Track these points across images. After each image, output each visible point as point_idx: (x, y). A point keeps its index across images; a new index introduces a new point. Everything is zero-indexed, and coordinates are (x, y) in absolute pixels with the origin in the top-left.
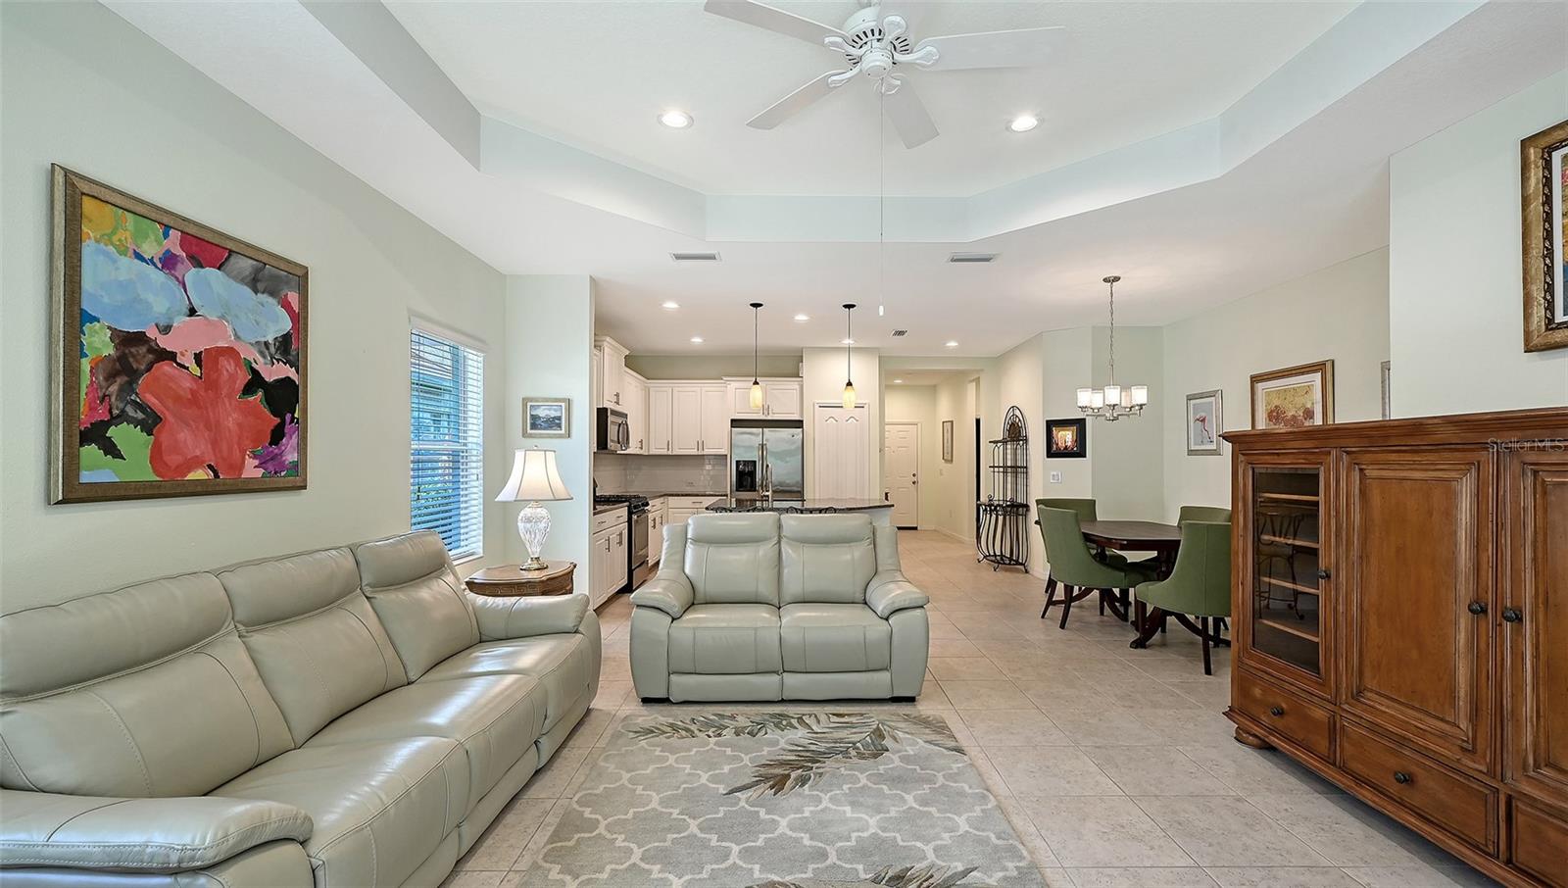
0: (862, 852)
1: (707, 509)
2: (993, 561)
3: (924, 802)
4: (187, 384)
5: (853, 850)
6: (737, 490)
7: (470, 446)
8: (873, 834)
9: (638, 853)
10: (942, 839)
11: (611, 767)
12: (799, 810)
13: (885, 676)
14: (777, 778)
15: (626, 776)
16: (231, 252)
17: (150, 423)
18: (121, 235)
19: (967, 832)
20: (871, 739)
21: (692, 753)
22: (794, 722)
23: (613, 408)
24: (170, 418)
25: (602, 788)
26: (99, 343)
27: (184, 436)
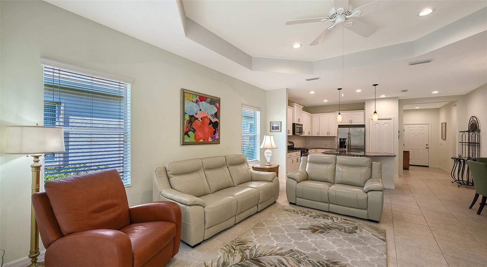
0: (328, 253)
1: (322, 153)
2: (458, 183)
3: (358, 249)
4: (200, 124)
5: (326, 252)
6: (340, 148)
7: (257, 134)
8: (334, 251)
9: (271, 234)
10: (357, 260)
11: (274, 216)
12: (316, 239)
13: (366, 212)
14: (314, 230)
15: (276, 218)
16: (207, 98)
17: (194, 131)
18: (190, 98)
19: (367, 261)
20: (352, 228)
21: (295, 218)
22: (329, 218)
23: (297, 123)
24: (197, 130)
25: (269, 219)
26: (187, 118)
27: (199, 133)
